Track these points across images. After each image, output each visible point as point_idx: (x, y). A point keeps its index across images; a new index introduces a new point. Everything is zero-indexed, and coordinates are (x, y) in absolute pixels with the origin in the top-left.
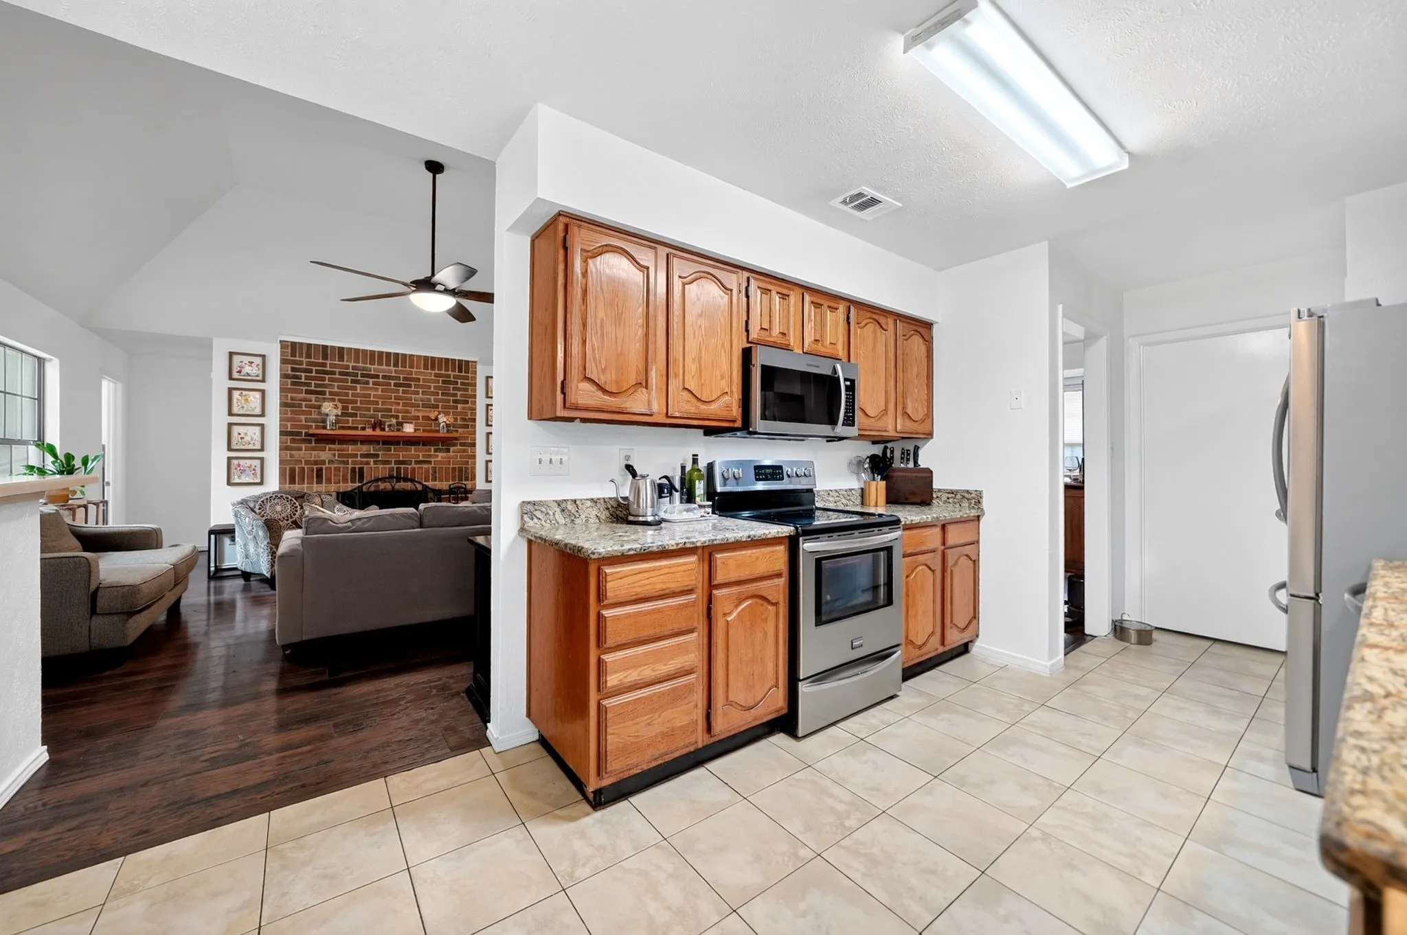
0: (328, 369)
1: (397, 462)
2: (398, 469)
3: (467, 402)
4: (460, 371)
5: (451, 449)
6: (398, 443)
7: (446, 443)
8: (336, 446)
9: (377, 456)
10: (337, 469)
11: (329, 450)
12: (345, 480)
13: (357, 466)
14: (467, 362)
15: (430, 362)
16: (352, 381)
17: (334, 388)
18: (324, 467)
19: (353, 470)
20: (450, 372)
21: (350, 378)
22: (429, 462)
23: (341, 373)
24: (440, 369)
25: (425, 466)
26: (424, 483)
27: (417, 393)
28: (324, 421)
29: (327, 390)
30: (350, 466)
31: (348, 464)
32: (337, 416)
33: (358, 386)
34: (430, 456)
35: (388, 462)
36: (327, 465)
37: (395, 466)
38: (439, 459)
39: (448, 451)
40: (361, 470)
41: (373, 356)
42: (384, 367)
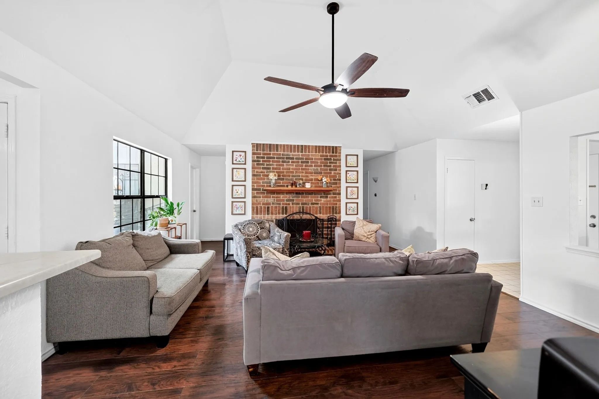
0: (272, 156)
1: (303, 204)
2: (303, 207)
3: (336, 170)
4: (333, 153)
5: (329, 196)
6: (303, 193)
7: (326, 193)
8: (275, 195)
9: (293, 200)
10: (276, 207)
11: (272, 198)
12: (279, 213)
13: (284, 206)
14: (336, 147)
15: (318, 149)
16: (283, 162)
17: (274, 166)
18: (270, 206)
19: (283, 207)
20: (328, 154)
21: (281, 160)
22: (317, 204)
23: (277, 158)
24: (323, 152)
25: (315, 206)
26: (315, 215)
27: (312, 166)
28: (270, 183)
29: (271, 167)
30: (281, 206)
31: (281, 205)
32: (276, 180)
33: (285, 164)
34: (317, 200)
35: (298, 204)
36: (272, 205)
37: (301, 206)
38: (322, 202)
39: (327, 197)
40: (286, 207)
41: (291, 148)
42: (296, 153)
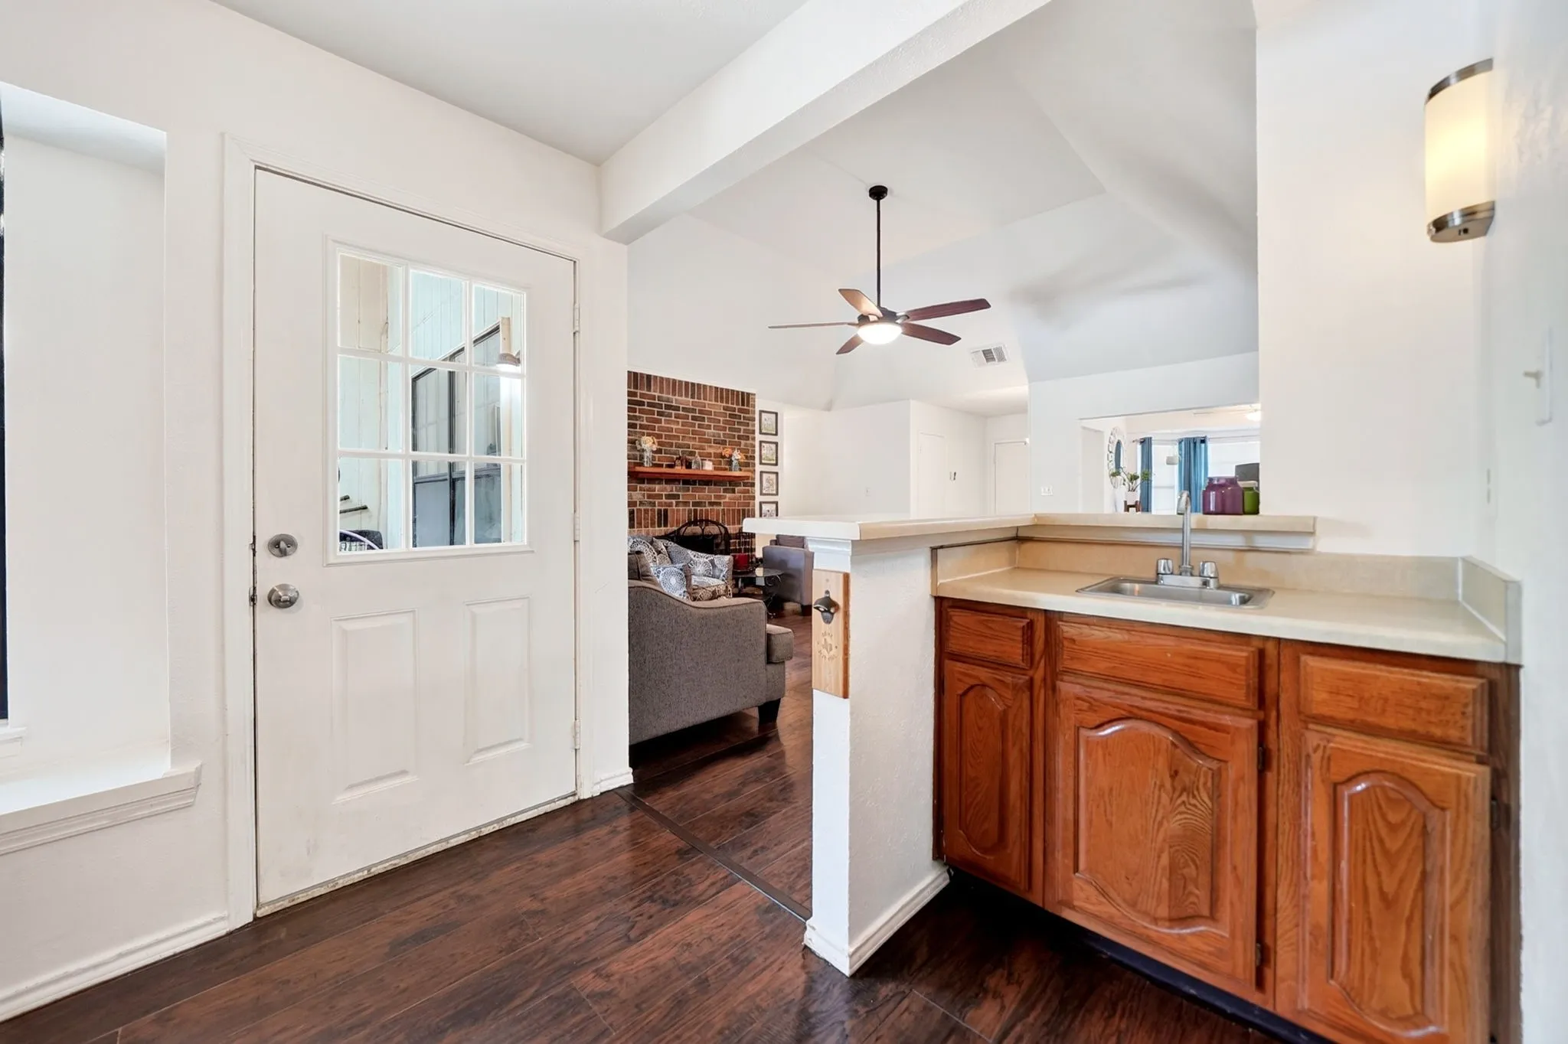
0: (638, 399)
1: (695, 504)
2: (695, 511)
3: (747, 438)
4: (743, 405)
5: (736, 489)
6: (694, 483)
7: (732, 483)
8: (645, 486)
9: (678, 497)
10: (646, 511)
11: (640, 490)
12: (653, 525)
13: (663, 508)
14: (748, 394)
15: (722, 394)
16: (659, 414)
17: (643, 421)
18: (635, 509)
19: (660, 511)
20: (735, 406)
21: (656, 409)
22: (719, 504)
23: (649, 405)
24: (727, 402)
25: (715, 508)
26: (726, 526)
27: (709, 427)
28: (642, 457)
29: (638, 422)
30: (656, 508)
31: (655, 506)
32: (653, 452)
33: (663, 418)
34: (720, 497)
35: (686, 504)
36: (638, 507)
37: (693, 508)
38: (727, 500)
39: (733, 491)
40: (666, 511)
41: (675, 385)
42: (684, 398)
